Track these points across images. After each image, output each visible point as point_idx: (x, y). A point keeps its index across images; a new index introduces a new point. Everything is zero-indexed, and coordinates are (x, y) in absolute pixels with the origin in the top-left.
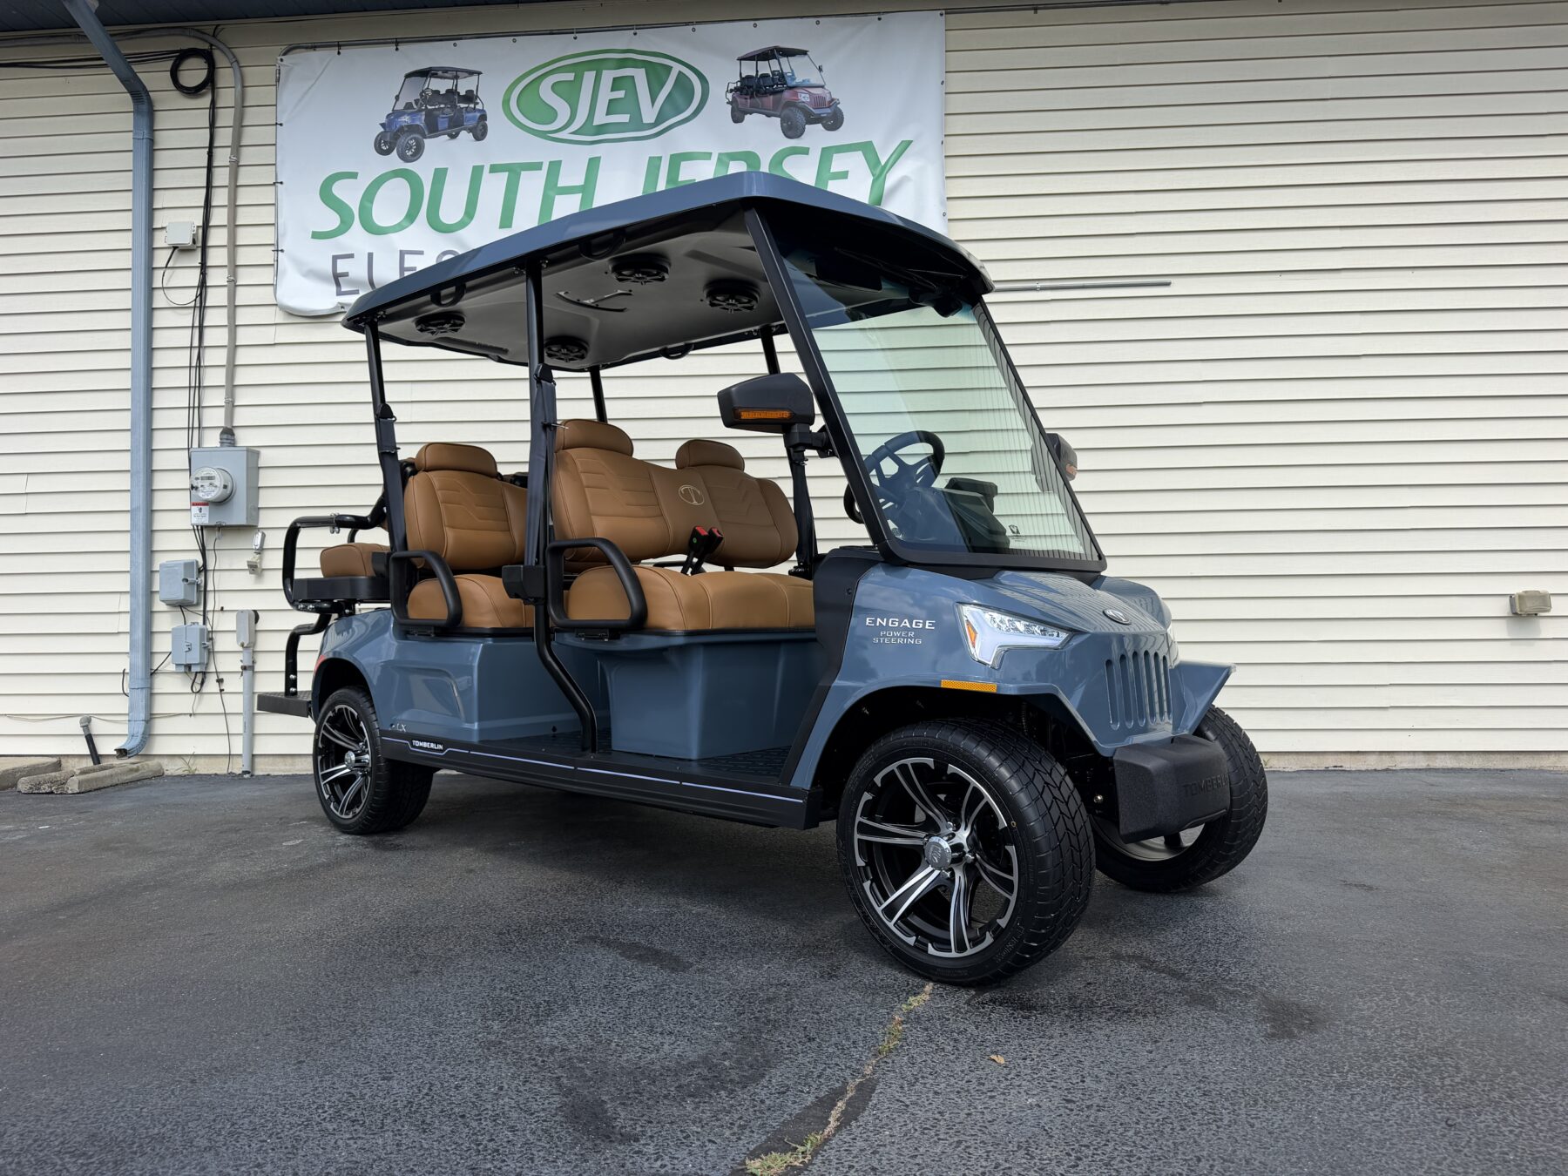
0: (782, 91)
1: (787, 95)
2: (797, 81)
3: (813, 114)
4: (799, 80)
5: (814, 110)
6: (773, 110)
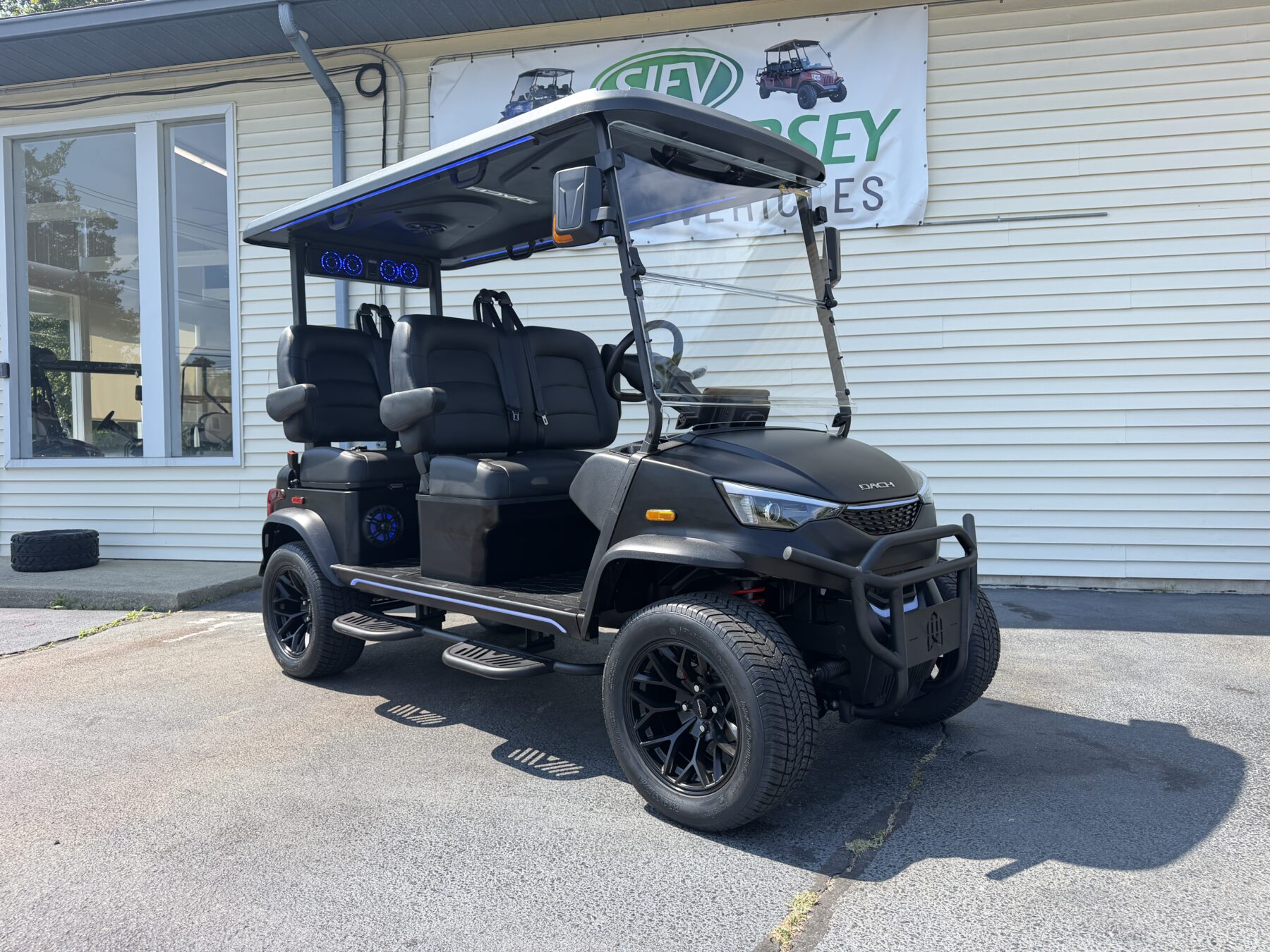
0: (799, 74)
1: (803, 77)
2: (811, 65)
3: (822, 89)
4: (812, 64)
5: (823, 87)
6: (792, 88)
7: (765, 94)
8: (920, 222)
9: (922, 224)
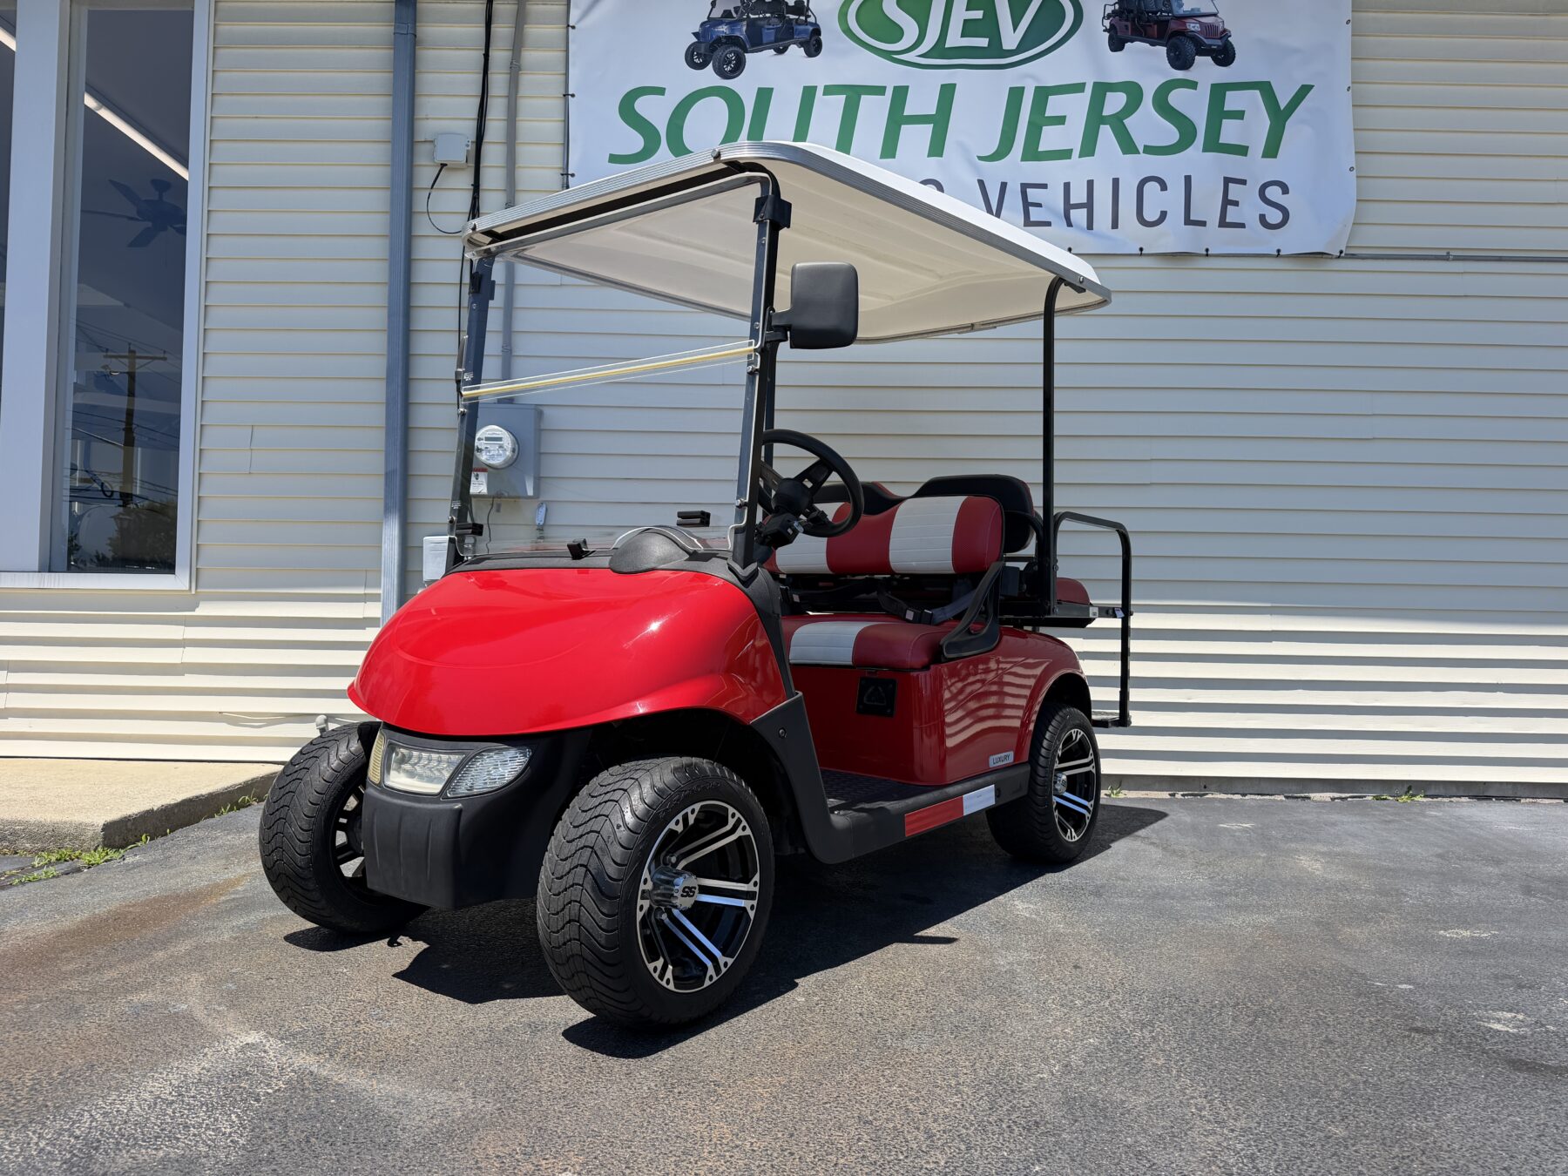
0: (1168, 21)
1: (1175, 25)
3: (1201, 45)
5: (1205, 40)
6: (1158, 38)
7: (1117, 44)
8: (1341, 252)
9: (1343, 255)
